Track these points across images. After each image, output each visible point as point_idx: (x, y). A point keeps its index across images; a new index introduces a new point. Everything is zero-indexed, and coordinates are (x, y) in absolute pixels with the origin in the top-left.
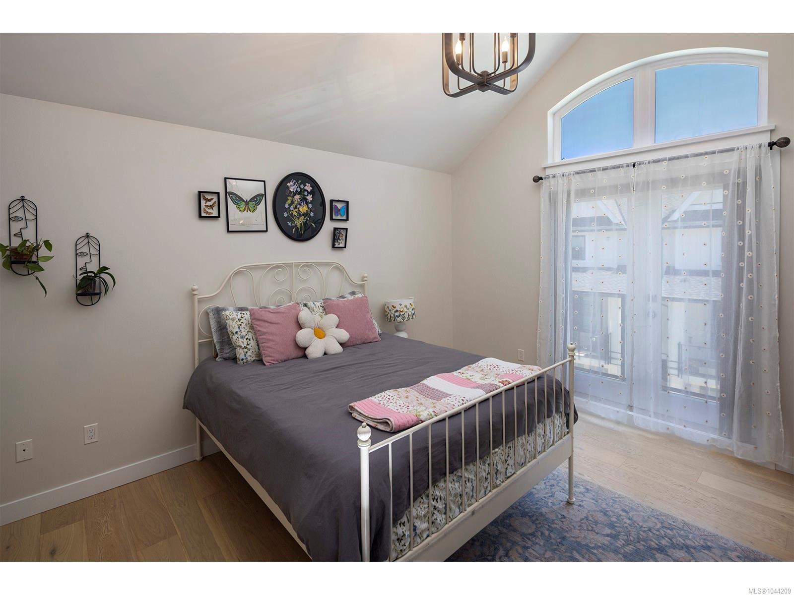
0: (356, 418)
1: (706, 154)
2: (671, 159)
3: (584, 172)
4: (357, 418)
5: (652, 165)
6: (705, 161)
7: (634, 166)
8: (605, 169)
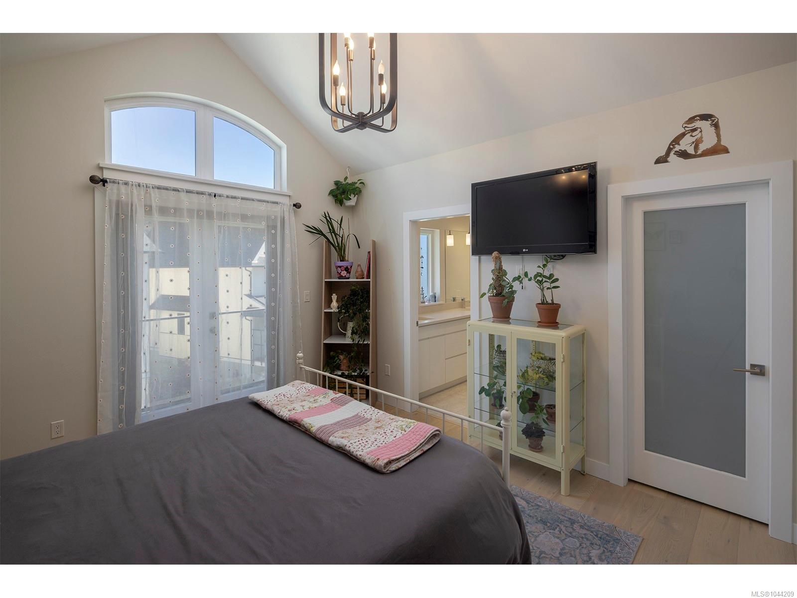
0: (400, 466)
1: (264, 201)
2: (243, 199)
3: (166, 189)
4: (402, 465)
5: (230, 200)
6: (263, 207)
7: (215, 196)
8: (188, 192)
